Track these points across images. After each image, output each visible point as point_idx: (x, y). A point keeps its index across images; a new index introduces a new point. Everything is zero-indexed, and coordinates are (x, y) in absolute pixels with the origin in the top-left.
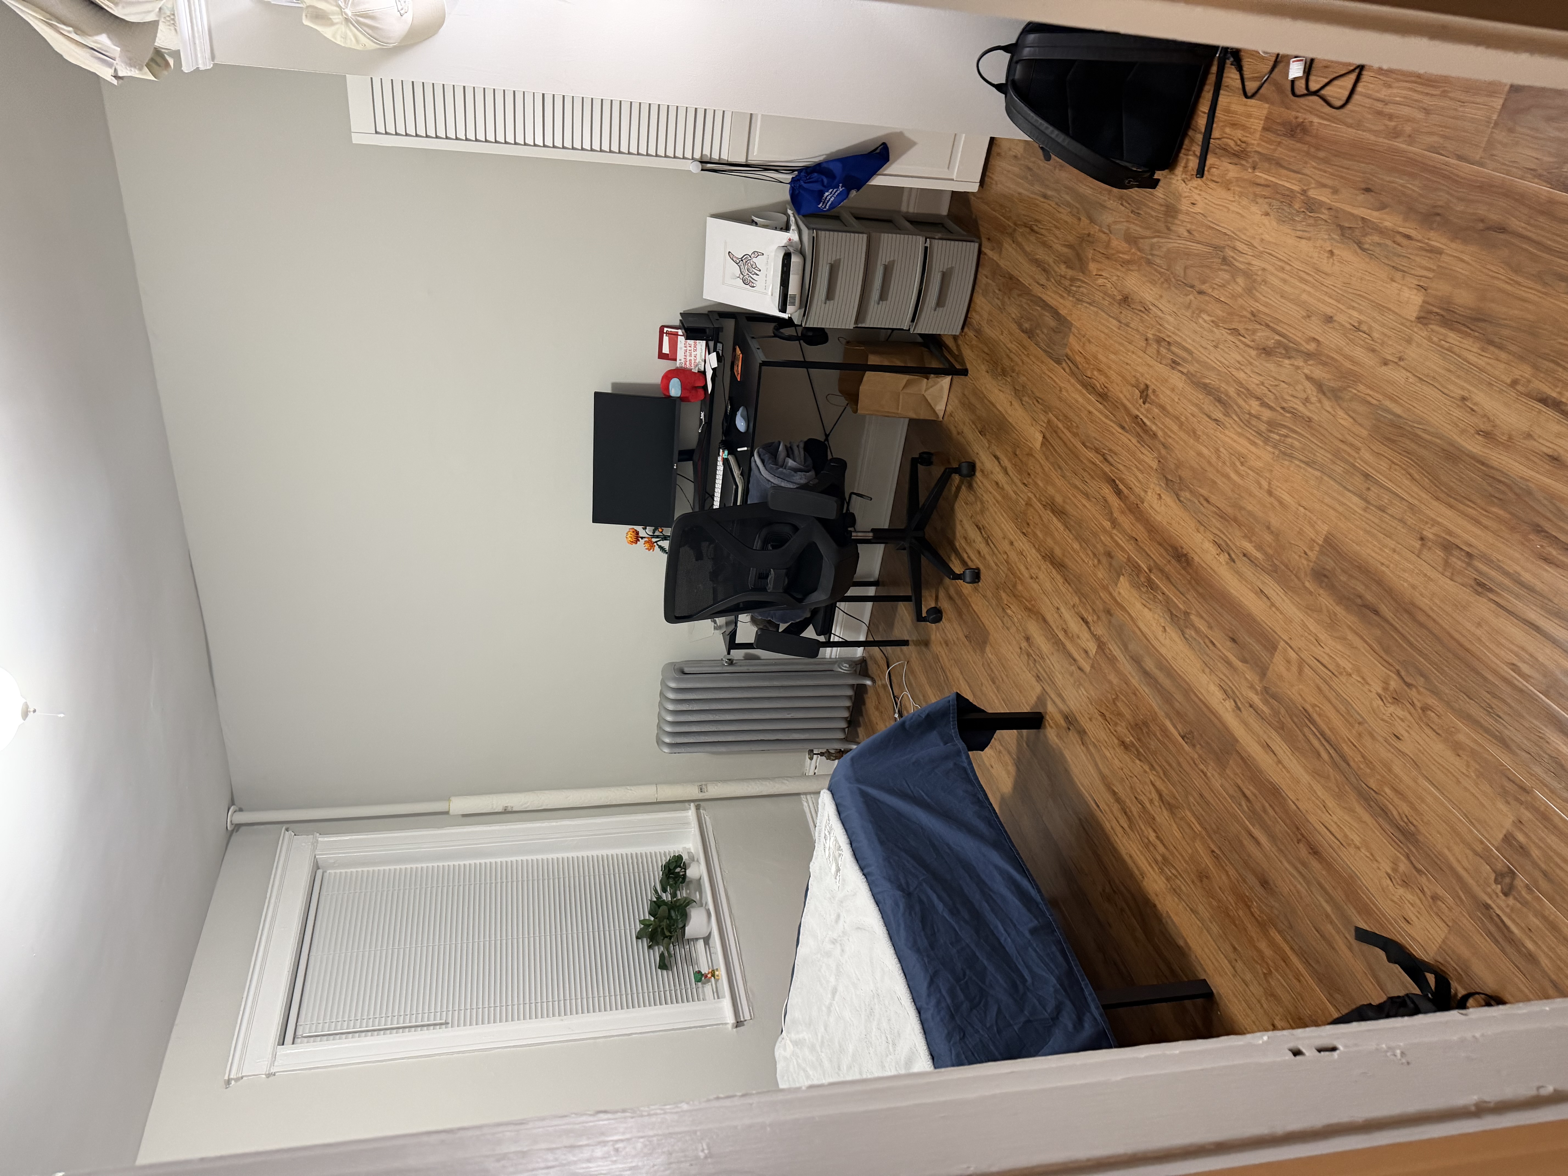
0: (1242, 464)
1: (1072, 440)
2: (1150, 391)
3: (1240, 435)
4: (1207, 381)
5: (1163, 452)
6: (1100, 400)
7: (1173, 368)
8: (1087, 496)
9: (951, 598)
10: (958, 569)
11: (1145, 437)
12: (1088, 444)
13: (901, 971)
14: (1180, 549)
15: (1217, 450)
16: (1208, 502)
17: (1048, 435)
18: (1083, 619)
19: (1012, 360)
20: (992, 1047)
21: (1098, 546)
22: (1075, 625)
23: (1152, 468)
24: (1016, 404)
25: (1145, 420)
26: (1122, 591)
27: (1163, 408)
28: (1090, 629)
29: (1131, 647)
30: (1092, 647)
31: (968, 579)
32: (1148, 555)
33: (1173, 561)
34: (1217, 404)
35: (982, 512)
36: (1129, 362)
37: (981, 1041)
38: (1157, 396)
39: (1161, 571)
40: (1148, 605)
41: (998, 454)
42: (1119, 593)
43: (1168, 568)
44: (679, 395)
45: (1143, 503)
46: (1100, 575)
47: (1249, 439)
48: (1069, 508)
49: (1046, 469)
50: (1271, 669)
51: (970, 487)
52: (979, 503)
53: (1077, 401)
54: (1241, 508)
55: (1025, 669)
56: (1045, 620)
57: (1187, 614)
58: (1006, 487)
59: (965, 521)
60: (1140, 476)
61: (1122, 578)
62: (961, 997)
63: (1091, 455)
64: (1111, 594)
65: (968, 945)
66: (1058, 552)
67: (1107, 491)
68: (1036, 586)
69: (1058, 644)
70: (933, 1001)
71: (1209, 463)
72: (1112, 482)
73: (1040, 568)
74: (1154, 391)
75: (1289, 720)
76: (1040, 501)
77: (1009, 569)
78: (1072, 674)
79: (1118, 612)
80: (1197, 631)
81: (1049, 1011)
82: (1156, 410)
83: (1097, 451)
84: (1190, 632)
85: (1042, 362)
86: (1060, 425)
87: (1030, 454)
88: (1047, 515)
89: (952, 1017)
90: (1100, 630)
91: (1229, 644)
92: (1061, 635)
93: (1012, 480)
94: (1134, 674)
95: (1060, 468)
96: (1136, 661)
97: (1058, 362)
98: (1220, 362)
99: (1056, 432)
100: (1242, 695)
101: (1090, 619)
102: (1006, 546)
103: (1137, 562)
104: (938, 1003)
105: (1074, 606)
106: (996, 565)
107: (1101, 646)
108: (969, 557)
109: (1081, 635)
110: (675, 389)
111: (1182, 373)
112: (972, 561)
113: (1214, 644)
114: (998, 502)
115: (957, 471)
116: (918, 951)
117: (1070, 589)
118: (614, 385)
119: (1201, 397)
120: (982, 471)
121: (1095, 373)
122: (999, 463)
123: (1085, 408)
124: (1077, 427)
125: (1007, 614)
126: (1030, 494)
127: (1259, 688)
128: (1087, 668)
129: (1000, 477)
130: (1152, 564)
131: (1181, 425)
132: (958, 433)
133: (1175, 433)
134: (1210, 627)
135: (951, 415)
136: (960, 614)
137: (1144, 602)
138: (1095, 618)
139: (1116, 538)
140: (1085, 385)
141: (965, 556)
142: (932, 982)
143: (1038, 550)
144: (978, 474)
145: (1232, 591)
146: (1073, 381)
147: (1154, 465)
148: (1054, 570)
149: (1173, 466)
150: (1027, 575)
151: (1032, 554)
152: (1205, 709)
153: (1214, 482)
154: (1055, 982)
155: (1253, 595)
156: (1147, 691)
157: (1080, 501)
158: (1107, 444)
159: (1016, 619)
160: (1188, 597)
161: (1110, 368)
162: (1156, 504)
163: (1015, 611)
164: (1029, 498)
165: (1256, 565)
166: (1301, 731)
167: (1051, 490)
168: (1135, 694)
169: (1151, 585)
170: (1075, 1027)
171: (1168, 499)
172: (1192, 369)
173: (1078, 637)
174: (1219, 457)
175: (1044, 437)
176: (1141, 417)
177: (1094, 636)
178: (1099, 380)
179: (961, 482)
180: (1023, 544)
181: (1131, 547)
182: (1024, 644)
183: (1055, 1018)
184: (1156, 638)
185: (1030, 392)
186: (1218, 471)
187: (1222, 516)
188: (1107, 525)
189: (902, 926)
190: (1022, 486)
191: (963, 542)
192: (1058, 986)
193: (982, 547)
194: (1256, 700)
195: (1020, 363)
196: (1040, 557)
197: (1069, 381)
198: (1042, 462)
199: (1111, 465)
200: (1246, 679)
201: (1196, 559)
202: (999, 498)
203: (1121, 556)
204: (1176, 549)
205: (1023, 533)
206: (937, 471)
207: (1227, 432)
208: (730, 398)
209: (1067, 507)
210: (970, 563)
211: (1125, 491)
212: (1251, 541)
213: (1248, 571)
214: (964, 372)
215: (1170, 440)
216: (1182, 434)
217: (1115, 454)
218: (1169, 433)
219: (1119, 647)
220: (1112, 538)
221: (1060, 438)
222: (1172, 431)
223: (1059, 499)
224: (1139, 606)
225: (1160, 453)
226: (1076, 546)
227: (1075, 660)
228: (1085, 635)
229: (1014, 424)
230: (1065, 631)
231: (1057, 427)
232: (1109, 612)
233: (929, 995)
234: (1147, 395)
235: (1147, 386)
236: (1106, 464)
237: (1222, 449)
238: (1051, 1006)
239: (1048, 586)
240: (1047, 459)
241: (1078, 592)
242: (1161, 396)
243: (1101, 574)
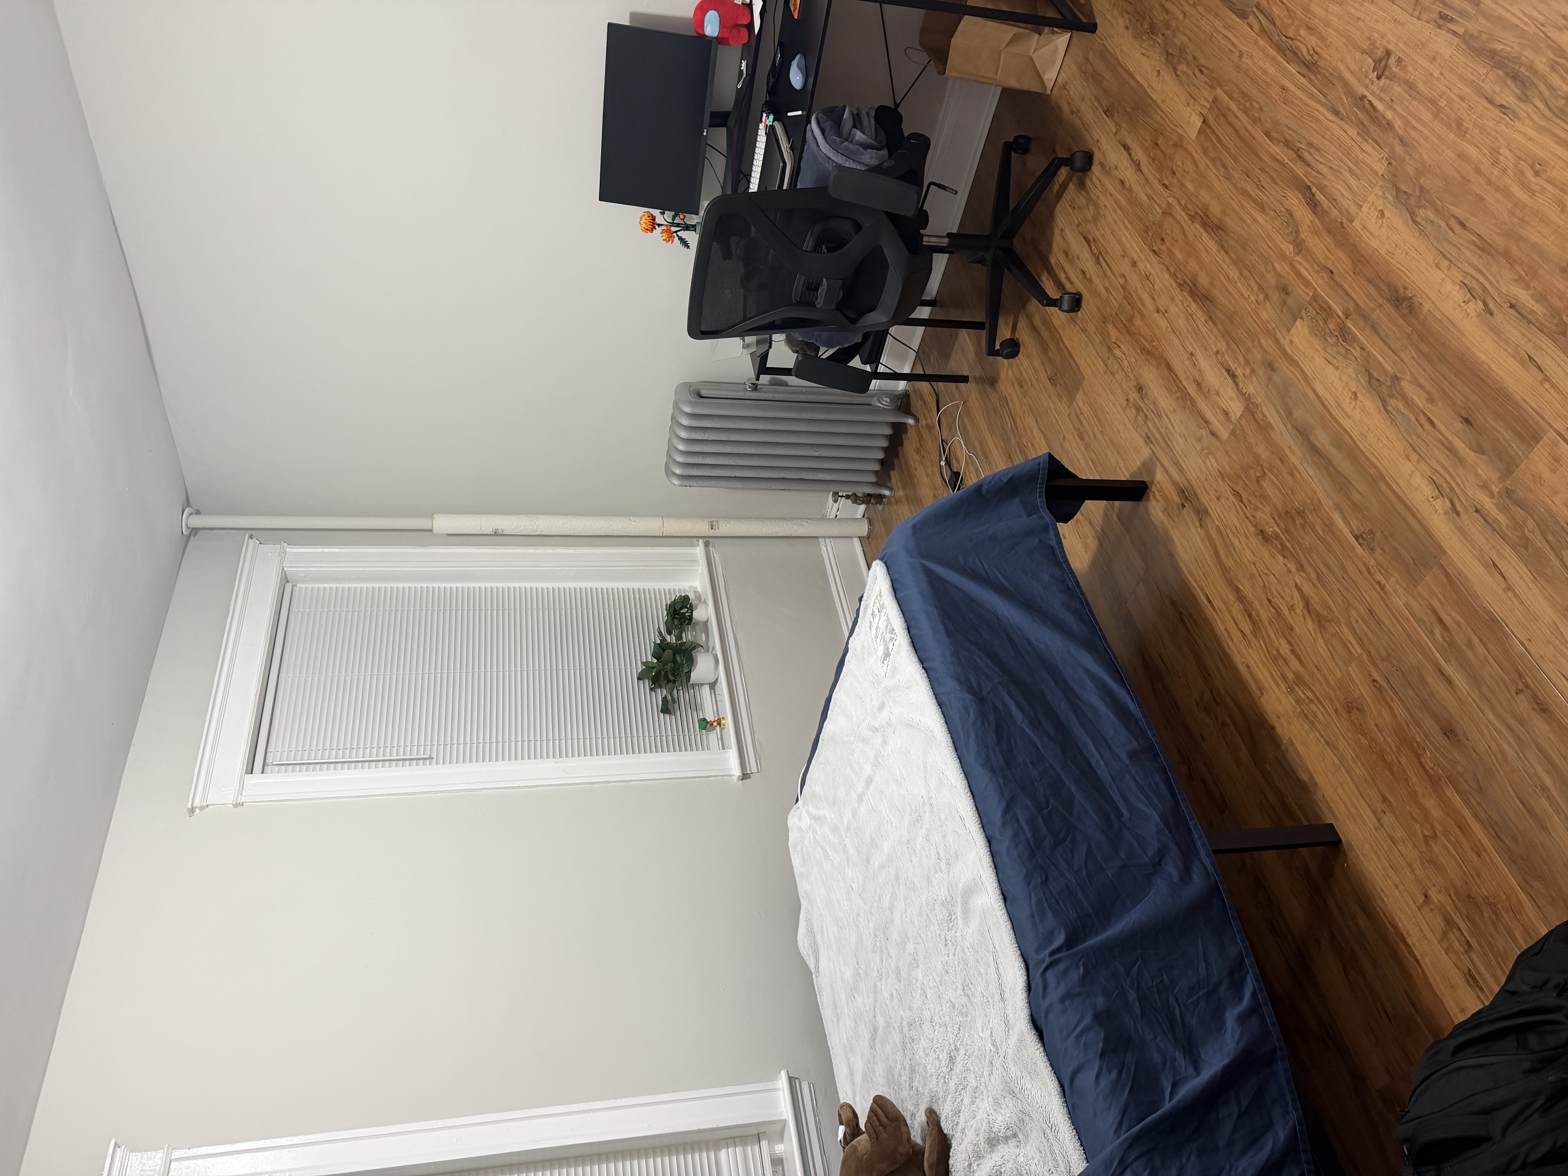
0: (1537, 174)
1: (1249, 128)
2: (1392, 60)
3: (1542, 130)
4: (1498, 46)
5: (1399, 150)
6: (1305, 71)
7: (1440, 27)
8: (1262, 207)
9: (1034, 328)
10: (1053, 292)
11: (1372, 128)
12: (1274, 135)
13: (967, 790)
14: (1402, 290)
15: (1495, 152)
16: (1464, 226)
17: (1211, 120)
18: (1228, 371)
19: (1167, 12)
20: (1080, 896)
21: (1269, 276)
22: (1214, 377)
23: (1376, 173)
24: (1167, 75)
25: (1376, 103)
26: (1295, 339)
27: (1411, 86)
28: (1237, 384)
29: (1298, 413)
30: (1236, 408)
31: (1065, 307)
32: (1347, 294)
33: (1387, 306)
34: (1509, 82)
35: (1095, 219)
36: (1362, 16)
37: (1067, 886)
38: (1404, 68)
39: (1365, 317)
40: (1334, 361)
41: (1129, 142)
42: (1292, 342)
43: (1377, 315)
44: (716, 35)
45: (1351, 221)
46: (1265, 316)
47: (1558, 137)
48: (1229, 222)
49: (1202, 166)
50: (1523, 466)
51: (1082, 185)
52: (1091, 208)
53: (1265, 72)
54: (1521, 239)
55: (1129, 426)
56: (1169, 367)
57: (1396, 379)
58: (1136, 188)
59: (1067, 231)
60: (1353, 182)
61: (1299, 323)
62: (1044, 830)
63: (1277, 150)
64: (1277, 342)
65: (1051, 766)
66: (1204, 280)
67: (1296, 203)
68: (1163, 323)
69: (1185, 398)
70: (1009, 833)
71: (1478, 170)
72: (1306, 191)
73: (1172, 299)
74: (1399, 60)
75: (1539, 536)
76: (1185, 208)
77: (1125, 298)
78: (1200, 439)
79: (1284, 367)
80: (1408, 403)
81: (1150, 855)
82: (1399, 90)
83: (1287, 144)
84: (1395, 404)
85: (1216, 15)
86: (1233, 106)
87: (1179, 145)
88: (1195, 230)
89: (1032, 855)
90: (1251, 388)
91: (1458, 425)
92: (1191, 389)
93: (1147, 180)
94: (1296, 449)
95: (1224, 166)
96: (1303, 433)
97: (1243, 15)
98: (1530, 17)
99: (1225, 116)
100: (1466, 495)
101: (1239, 372)
102: (1125, 266)
103: (1326, 303)
104: (1015, 835)
105: (1217, 352)
106: (1107, 290)
107: (1251, 407)
108: (1068, 278)
109: (1222, 392)
110: (712, 26)
111: (1455, 33)
112: (1071, 283)
113: (1432, 423)
114: (1120, 208)
115: (1068, 162)
116: (992, 770)
117: (1215, 331)
118: (633, 15)
119: (1482, 71)
120: (1102, 165)
121: (1303, 32)
122: (1130, 155)
123: (1278, 83)
124: (1261, 109)
125: (1113, 355)
126: (1171, 200)
127: (1496, 490)
128: (1225, 434)
129: (1128, 174)
130: (1351, 305)
131: (1437, 113)
132: (1072, 113)
133: (1424, 124)
134: (1431, 400)
135: (1064, 87)
136: (1045, 349)
137: (1329, 358)
138: (1248, 371)
139: (1299, 267)
140: (1280, 49)
141: (1062, 277)
142: (1008, 809)
143: (1174, 276)
144: (1095, 168)
145: (1479, 354)
146: (1262, 43)
147: (1381, 168)
148: (1193, 304)
149: (1411, 171)
150: (1150, 306)
151: (1163, 280)
152: (1399, 507)
153: (1480, 199)
154: (1158, 819)
155: (1513, 364)
156: (1311, 472)
157: (1249, 213)
158: (1305, 135)
159: (1126, 363)
160: (1403, 355)
161: (1328, 24)
162: (1373, 223)
163: (1126, 352)
164: (1170, 206)
165: (1529, 322)
166: (1556, 554)
167: (1205, 196)
168: (1292, 475)
169: (1344, 334)
170: (1181, 878)
171: (1396, 218)
172: (1472, 27)
173: (1217, 393)
174: (1496, 162)
175: (1204, 122)
176: (1371, 98)
177: (1243, 395)
178: (1307, 42)
179: (1069, 178)
180: (1150, 265)
181: (1320, 281)
182: (1134, 396)
183: (1158, 863)
184: (1339, 406)
185: (1190, 58)
186: (1489, 182)
187: (1485, 247)
188: (1288, 248)
189: (973, 737)
190: (1161, 188)
191: (1061, 258)
192: (1162, 825)
193: (1090, 266)
194: (1488, 504)
195: (1181, 17)
196: (1174, 285)
197: (1256, 43)
198: (1196, 156)
199: (1308, 165)
200: (1477, 475)
201: (1427, 306)
202: (1123, 202)
203: (1301, 293)
204: (1396, 290)
205: (1153, 251)
206: (1036, 163)
207: (1518, 124)
208: (781, 44)
209: (1227, 219)
210: (1068, 287)
211: (1325, 203)
212: (1527, 287)
213: (1512, 329)
214: (1092, 28)
215: (1413, 133)
216: (1436, 125)
217: (1318, 150)
218: (1414, 123)
219: (1278, 412)
220: (1292, 267)
221: (1230, 124)
222: (1419, 120)
223: (1215, 209)
224: (1319, 360)
225: (1393, 150)
226: (1234, 274)
227: (1207, 422)
228: (1228, 391)
229: (1159, 102)
230: (1199, 385)
231: (1229, 109)
232: (1270, 366)
233: (1004, 825)
234: (1386, 65)
235: (1388, 53)
236: (1300, 163)
237: (1504, 151)
238: (1152, 849)
239: (1181, 323)
240: (1205, 152)
241: (1227, 335)
242: (1410, 68)
243: (1267, 314)
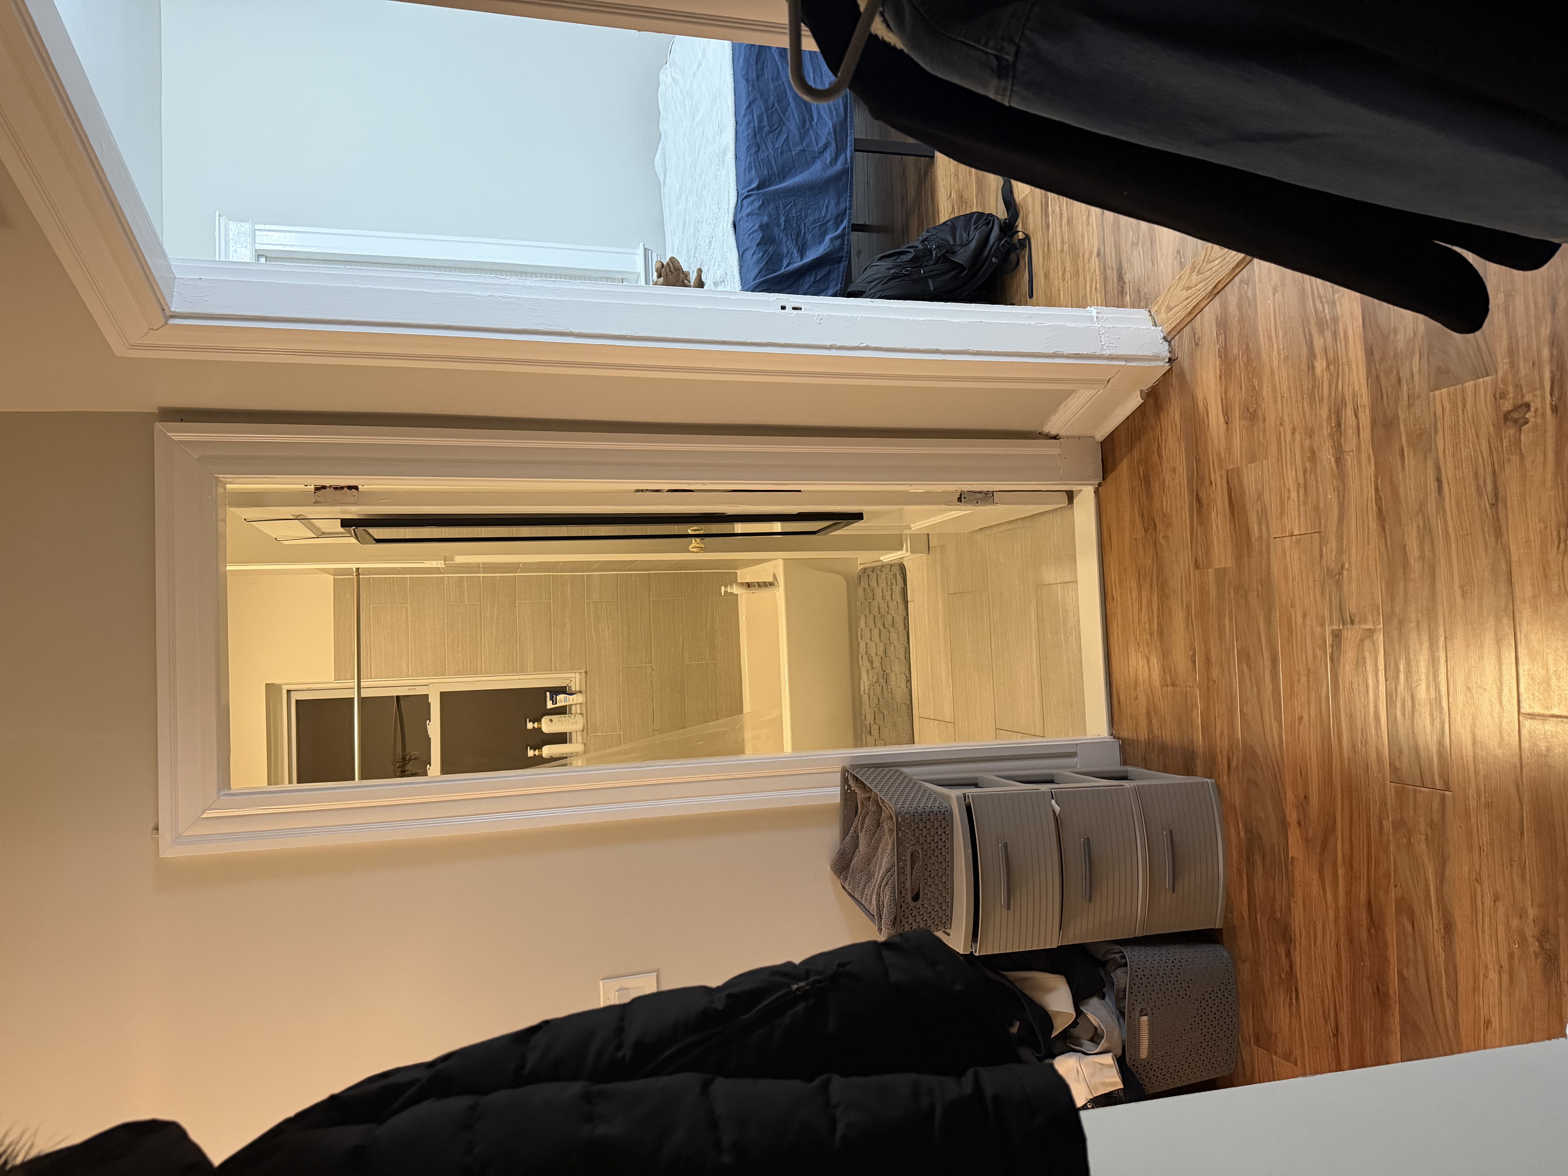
13: (733, 90)
20: (773, 163)
37: (768, 156)
62: (765, 123)
65: (783, 83)
70: (746, 121)
81: (819, 146)
89: (755, 135)
104: (749, 123)
116: (747, 80)
142: (749, 106)
154: (831, 126)
170: (831, 163)
183: (822, 152)
192: (832, 131)
233: (745, 116)
238: (821, 144)
